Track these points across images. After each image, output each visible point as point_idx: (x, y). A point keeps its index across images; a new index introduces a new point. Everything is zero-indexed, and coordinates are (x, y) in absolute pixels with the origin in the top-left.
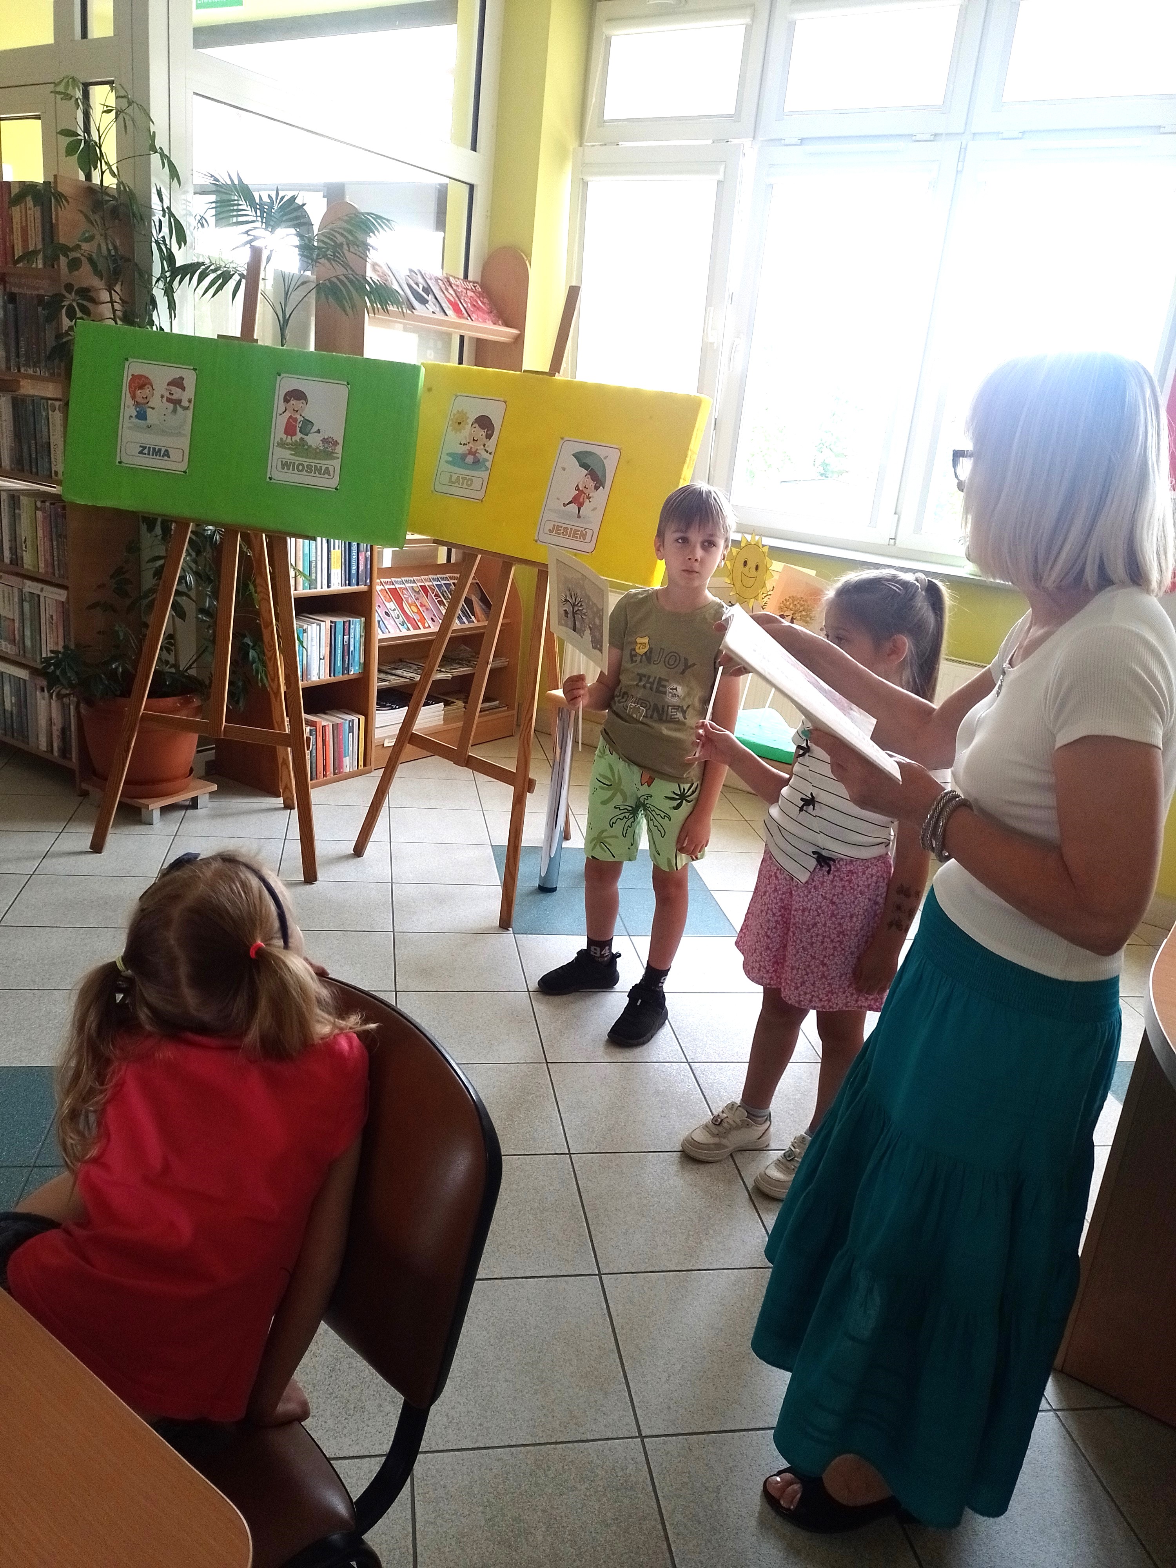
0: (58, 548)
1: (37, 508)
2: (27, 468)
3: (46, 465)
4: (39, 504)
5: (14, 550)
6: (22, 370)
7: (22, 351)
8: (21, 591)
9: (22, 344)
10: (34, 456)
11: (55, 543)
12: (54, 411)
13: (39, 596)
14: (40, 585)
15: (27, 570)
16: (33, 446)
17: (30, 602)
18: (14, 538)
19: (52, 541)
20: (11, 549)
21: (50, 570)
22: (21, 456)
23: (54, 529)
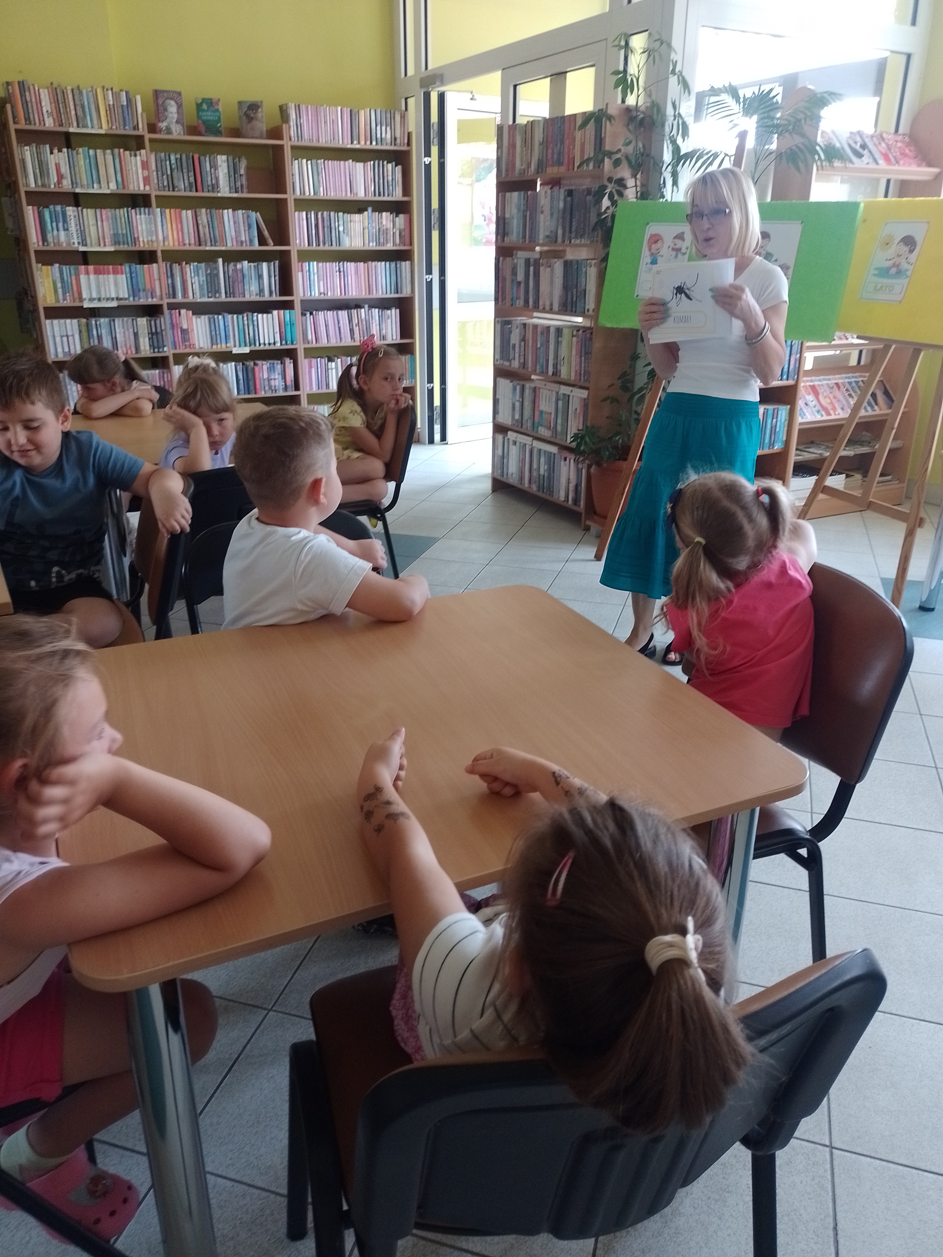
0: (585, 362)
1: (573, 336)
2: (569, 308)
3: (582, 305)
4: (575, 333)
5: (555, 366)
6: (573, 241)
7: (574, 228)
8: (557, 393)
9: (574, 223)
10: (574, 299)
11: (583, 358)
12: (591, 267)
13: (569, 396)
14: (571, 388)
15: (563, 379)
16: (575, 293)
17: (563, 400)
18: (556, 357)
19: (581, 357)
20: (554, 365)
21: (578, 377)
22: (566, 300)
23: (583, 349)
